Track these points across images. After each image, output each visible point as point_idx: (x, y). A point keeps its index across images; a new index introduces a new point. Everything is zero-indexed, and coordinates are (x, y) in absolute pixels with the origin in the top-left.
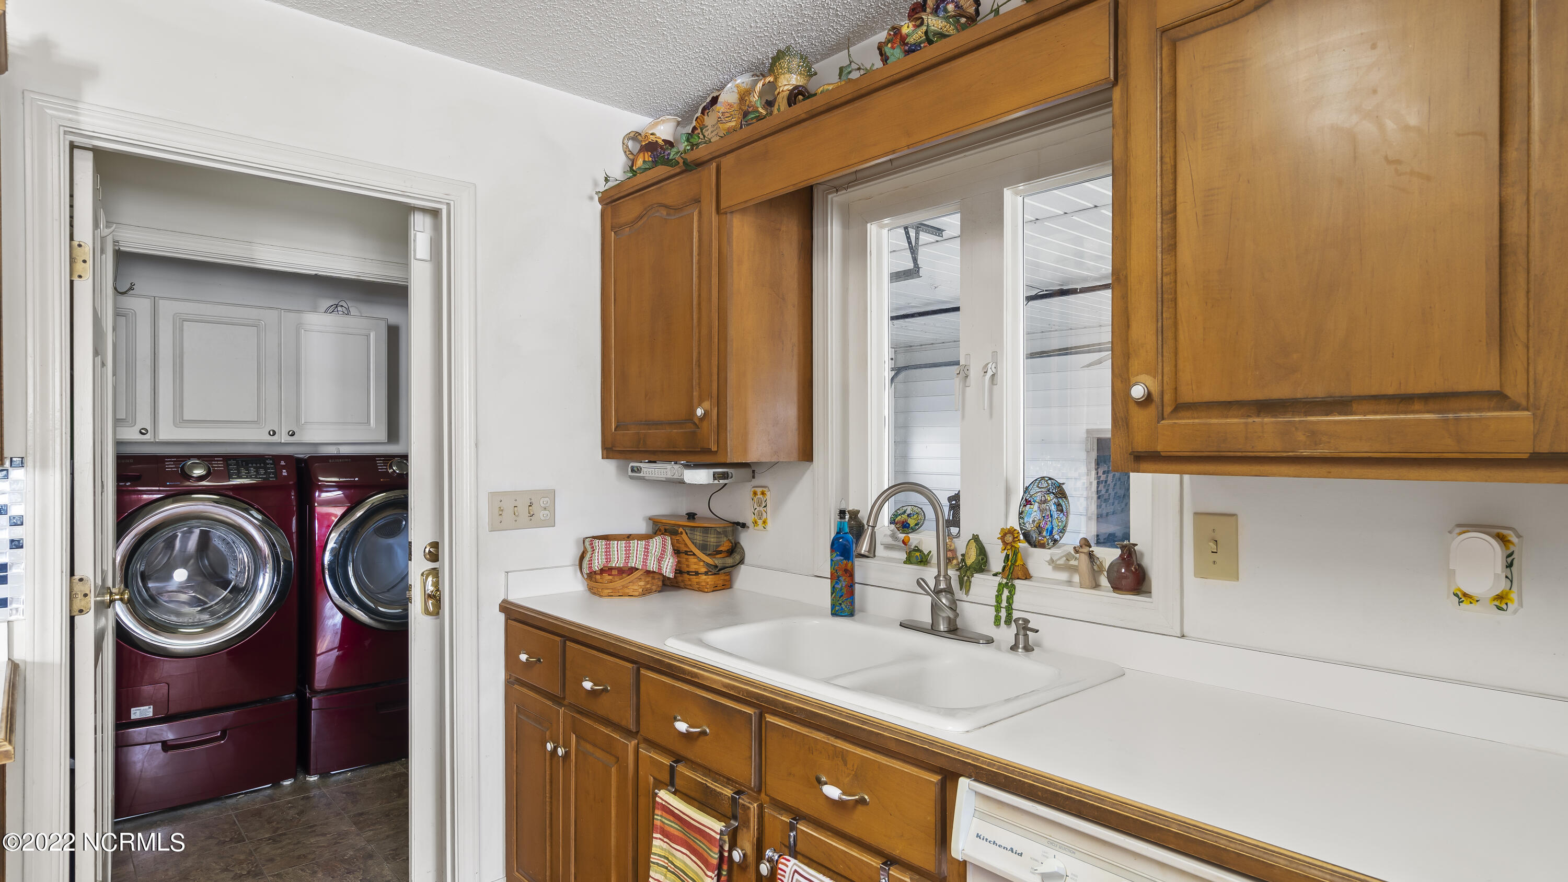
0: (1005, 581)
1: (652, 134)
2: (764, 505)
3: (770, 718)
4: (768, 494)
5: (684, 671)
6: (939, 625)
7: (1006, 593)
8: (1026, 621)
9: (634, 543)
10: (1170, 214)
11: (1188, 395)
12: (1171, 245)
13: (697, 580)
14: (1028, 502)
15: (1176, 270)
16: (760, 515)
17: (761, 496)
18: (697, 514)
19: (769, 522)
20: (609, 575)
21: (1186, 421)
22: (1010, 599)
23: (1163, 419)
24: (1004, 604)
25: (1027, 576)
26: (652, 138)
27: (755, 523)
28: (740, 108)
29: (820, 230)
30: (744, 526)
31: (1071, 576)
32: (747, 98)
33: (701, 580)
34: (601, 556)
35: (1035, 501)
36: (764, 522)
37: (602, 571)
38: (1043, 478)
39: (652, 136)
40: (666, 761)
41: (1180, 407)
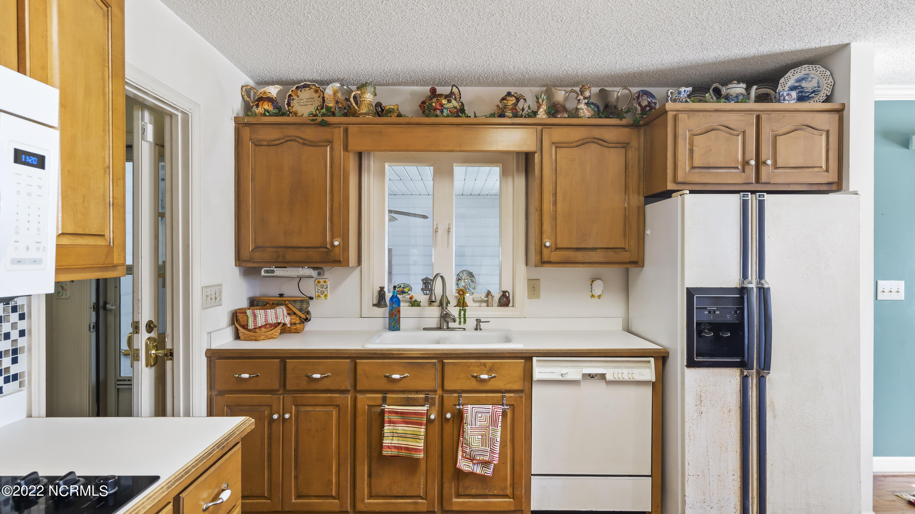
0: (461, 308)
1: (269, 93)
2: (325, 287)
3: (445, 361)
4: (328, 282)
5: (393, 354)
6: (444, 326)
7: (462, 313)
8: (480, 320)
9: (269, 311)
10: (555, 195)
11: (559, 246)
12: (555, 203)
13: (295, 327)
14: (459, 280)
15: (556, 211)
16: (322, 293)
17: (324, 283)
18: (284, 295)
19: (329, 295)
20: (265, 328)
21: (559, 253)
22: (464, 315)
23: (552, 252)
24: (462, 316)
25: (467, 306)
26: (269, 95)
27: (319, 296)
28: (334, 98)
29: (366, 162)
30: (311, 298)
31: (480, 304)
32: (336, 94)
33: (297, 327)
34: (263, 318)
35: (462, 279)
36: (325, 296)
37: (265, 326)
38: (464, 270)
39: (269, 94)
40: (380, 396)
41: (557, 249)
